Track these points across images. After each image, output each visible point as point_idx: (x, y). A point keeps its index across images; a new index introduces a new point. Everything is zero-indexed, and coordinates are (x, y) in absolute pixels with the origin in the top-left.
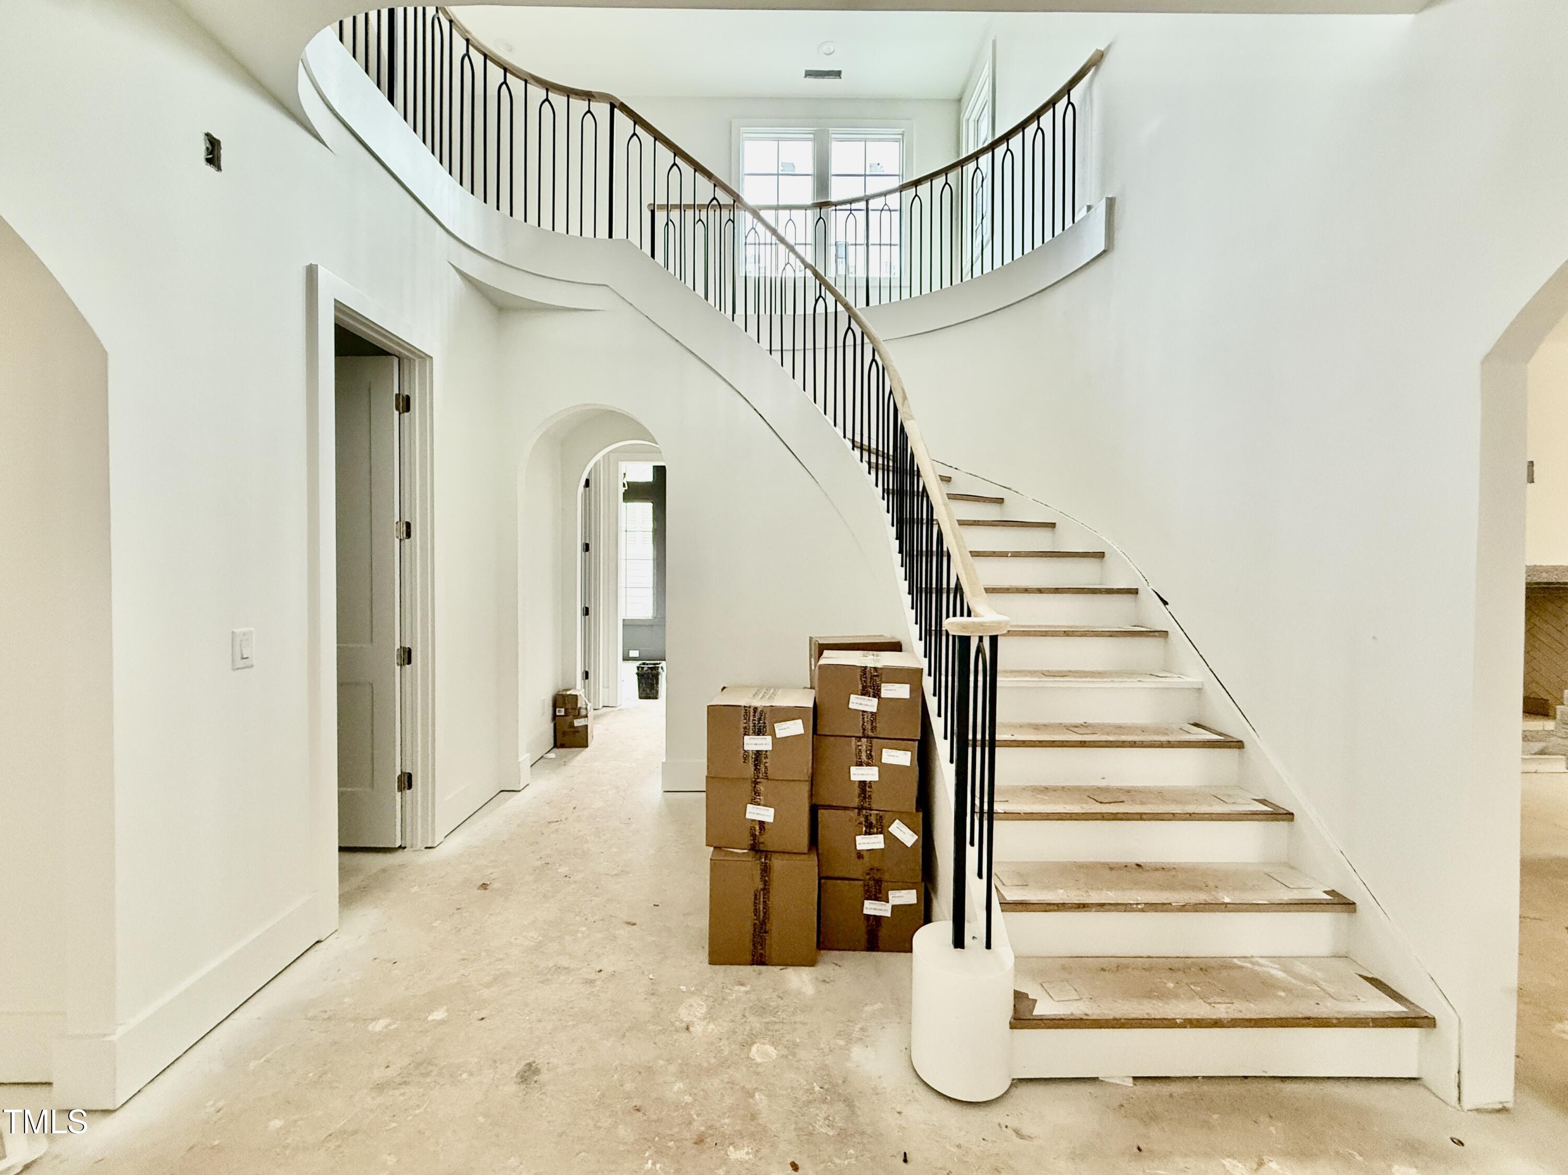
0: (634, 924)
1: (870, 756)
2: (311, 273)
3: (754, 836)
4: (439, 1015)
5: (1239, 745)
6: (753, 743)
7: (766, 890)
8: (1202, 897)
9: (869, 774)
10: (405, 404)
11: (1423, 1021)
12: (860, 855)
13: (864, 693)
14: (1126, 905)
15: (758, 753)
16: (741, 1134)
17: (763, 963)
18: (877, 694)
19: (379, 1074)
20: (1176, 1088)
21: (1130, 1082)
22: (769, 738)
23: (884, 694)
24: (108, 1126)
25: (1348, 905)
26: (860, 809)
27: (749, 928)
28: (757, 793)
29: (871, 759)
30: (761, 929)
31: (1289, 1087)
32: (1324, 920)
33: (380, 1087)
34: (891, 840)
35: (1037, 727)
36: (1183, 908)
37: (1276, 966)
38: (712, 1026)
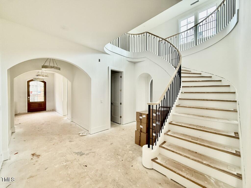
1: (155, 122)
2: (109, 67)
3: (141, 129)
4: (110, 137)
6: (140, 117)
7: (140, 136)
9: (154, 125)
10: (121, 77)
12: (153, 136)
13: (154, 113)
14: (181, 154)
16: (121, 156)
17: (140, 146)
19: (104, 139)
20: (178, 185)
21: (170, 179)
22: (142, 117)
23: (157, 114)
24: (90, 135)
25: (240, 178)
26: (153, 129)
27: (139, 141)
28: (141, 124)
30: (140, 141)
33: (103, 140)
35: (190, 125)
36: (193, 159)
37: (214, 180)
38: (129, 148)
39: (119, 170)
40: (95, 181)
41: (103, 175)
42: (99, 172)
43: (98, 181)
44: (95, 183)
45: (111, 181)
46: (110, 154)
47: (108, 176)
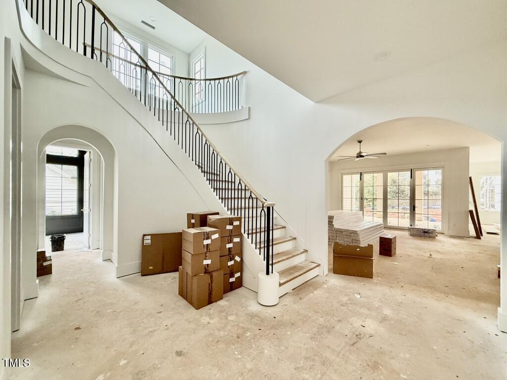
0: (161, 312)
1: (231, 241)
3: (205, 269)
5: (285, 227)
6: (206, 242)
8: (291, 255)
9: (230, 245)
11: (319, 265)
12: (229, 267)
13: (230, 225)
14: (284, 259)
15: (207, 245)
16: (244, 331)
17: (211, 303)
18: (232, 225)
21: (292, 291)
22: (210, 240)
23: (234, 224)
25: (306, 251)
26: (229, 255)
28: (206, 256)
29: (230, 241)
30: (210, 294)
31: (308, 282)
32: (304, 255)
34: (236, 261)
36: (290, 258)
37: (301, 264)
38: (214, 320)
39: (289, 333)
40: (325, 365)
41: (308, 356)
42: (301, 364)
43: (324, 361)
44: (329, 365)
45: (315, 343)
46: (236, 353)
47: (306, 347)
